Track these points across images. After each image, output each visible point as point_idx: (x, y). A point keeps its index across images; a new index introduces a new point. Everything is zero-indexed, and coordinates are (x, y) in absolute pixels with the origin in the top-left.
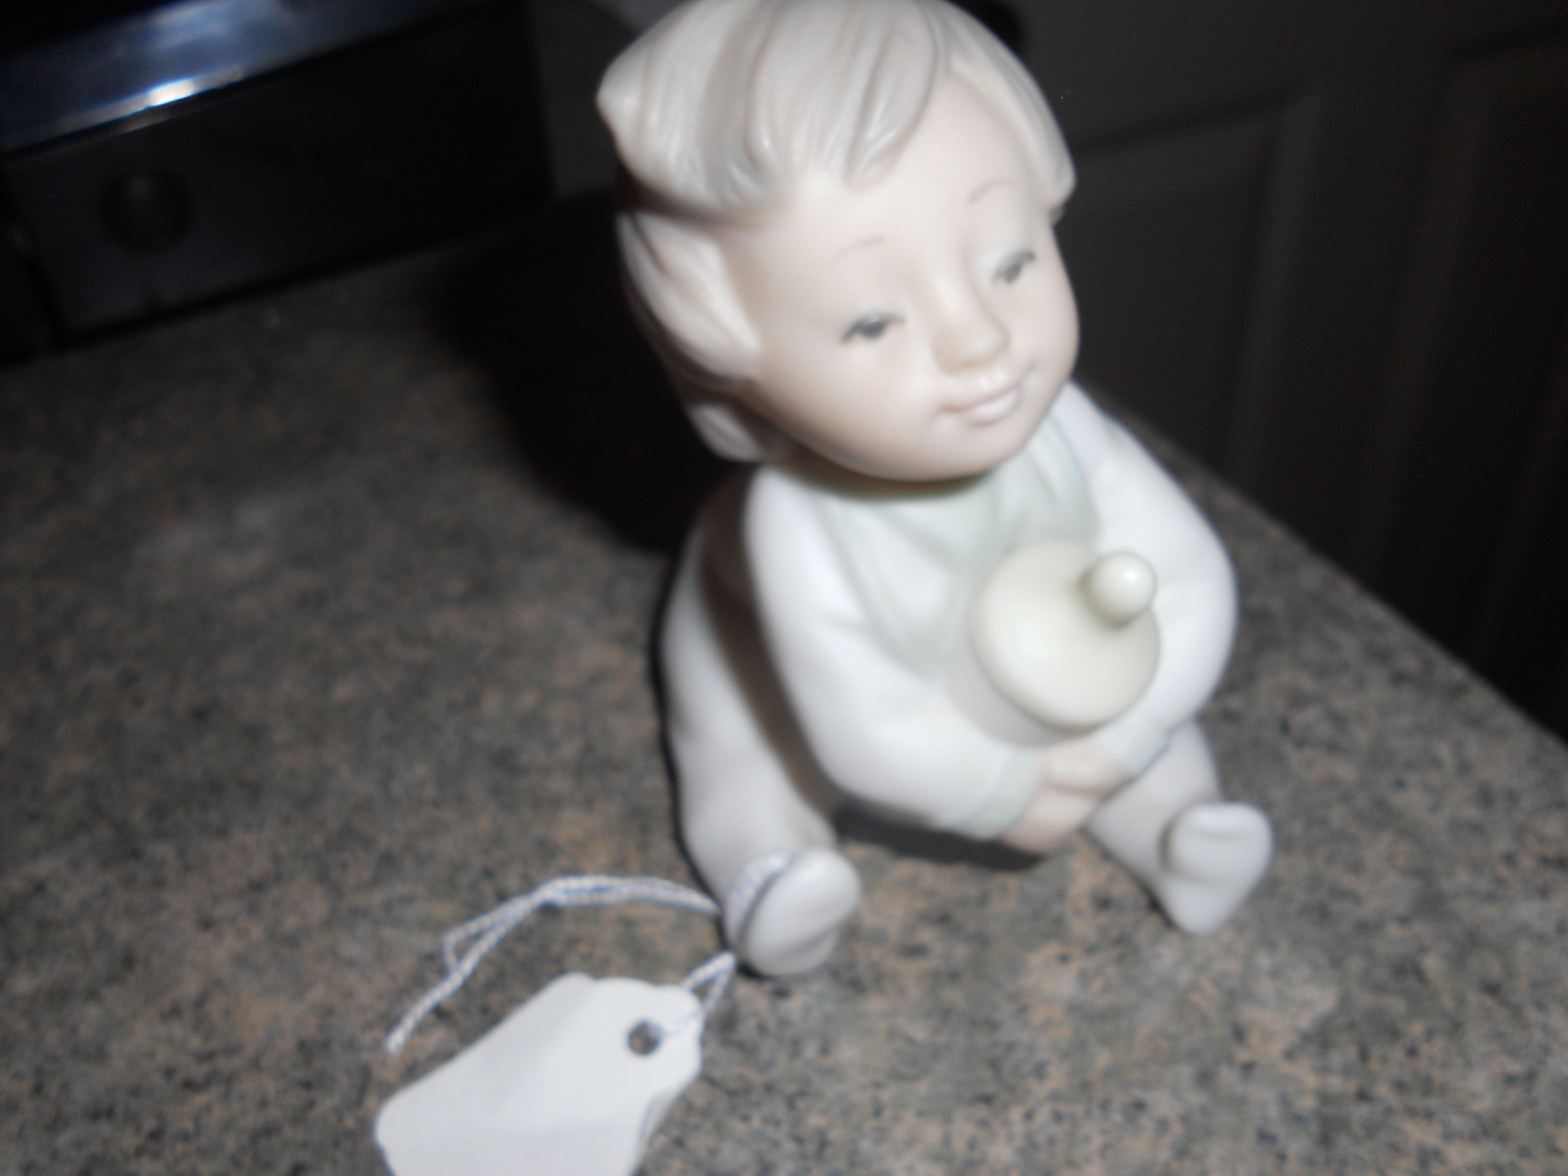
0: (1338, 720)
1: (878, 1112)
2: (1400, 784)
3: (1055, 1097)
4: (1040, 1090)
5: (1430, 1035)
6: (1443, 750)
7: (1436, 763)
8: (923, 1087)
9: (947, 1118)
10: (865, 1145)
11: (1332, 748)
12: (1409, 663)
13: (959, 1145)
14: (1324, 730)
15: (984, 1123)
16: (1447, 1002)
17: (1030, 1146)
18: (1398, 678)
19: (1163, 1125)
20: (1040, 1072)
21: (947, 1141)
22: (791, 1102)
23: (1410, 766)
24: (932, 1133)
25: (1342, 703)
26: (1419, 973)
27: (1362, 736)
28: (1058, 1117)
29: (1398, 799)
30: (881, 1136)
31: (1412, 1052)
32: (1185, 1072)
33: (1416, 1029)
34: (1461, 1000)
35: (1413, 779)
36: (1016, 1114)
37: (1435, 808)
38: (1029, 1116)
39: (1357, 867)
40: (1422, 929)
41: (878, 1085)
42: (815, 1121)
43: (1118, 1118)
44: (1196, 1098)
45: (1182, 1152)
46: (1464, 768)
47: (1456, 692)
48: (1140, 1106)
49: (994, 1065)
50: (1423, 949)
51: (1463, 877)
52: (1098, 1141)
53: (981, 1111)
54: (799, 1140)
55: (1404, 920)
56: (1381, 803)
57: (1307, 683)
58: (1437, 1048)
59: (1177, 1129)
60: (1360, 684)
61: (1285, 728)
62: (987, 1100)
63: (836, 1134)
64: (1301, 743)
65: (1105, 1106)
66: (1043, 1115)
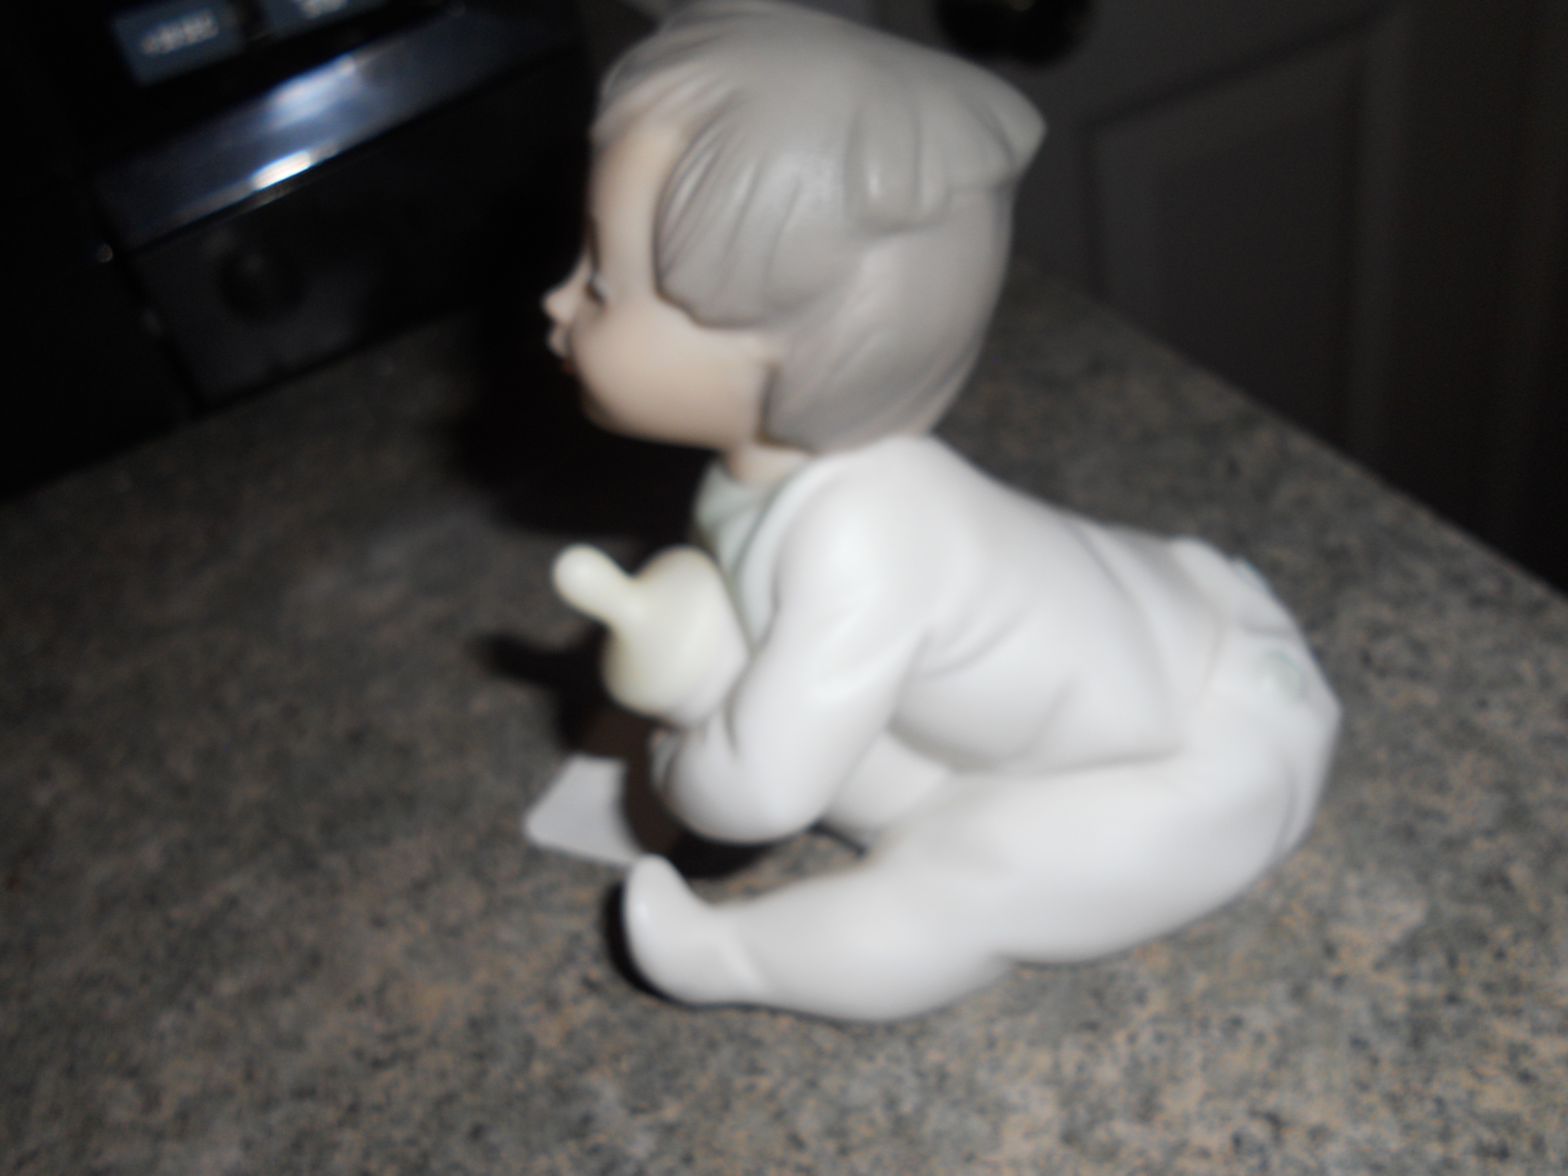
0: (1419, 648)
1: (991, 1043)
2: (1483, 704)
3: (1156, 1019)
4: (1141, 1015)
5: (1517, 938)
6: (1526, 668)
7: (1517, 680)
8: (1032, 1020)
9: (1056, 1045)
10: (982, 1076)
11: (1414, 675)
12: (1488, 585)
13: (1069, 1070)
14: (1405, 658)
15: (1090, 1049)
16: (1534, 907)
17: (1134, 1067)
18: (1478, 601)
19: (1260, 1039)
20: (1141, 998)
21: (1057, 1066)
22: (911, 1041)
23: (1492, 685)
24: (1043, 1060)
25: (1423, 630)
26: (1505, 883)
27: (1443, 661)
28: (1160, 1038)
29: (1481, 719)
30: (996, 1066)
31: (1500, 955)
32: (1279, 989)
33: (1503, 934)
34: (1547, 904)
35: (1495, 698)
36: (1120, 1038)
37: (1518, 724)
38: (1132, 1039)
39: (1442, 787)
40: (1508, 841)
41: (991, 1020)
42: (933, 1056)
43: (1216, 1033)
44: (1290, 1011)
45: (1279, 1061)
46: (1546, 682)
47: (1536, 609)
48: (1237, 1023)
49: (1098, 995)
50: (1508, 859)
51: (1547, 787)
52: (1198, 1056)
53: (1088, 1037)
54: (920, 1074)
55: (1489, 834)
56: (1464, 725)
57: (1385, 614)
58: (1525, 949)
59: (1273, 1042)
60: (1439, 610)
61: (1366, 659)
62: (1092, 1026)
63: (955, 1067)
64: (1383, 673)
65: (1204, 1025)
66: (1146, 1038)
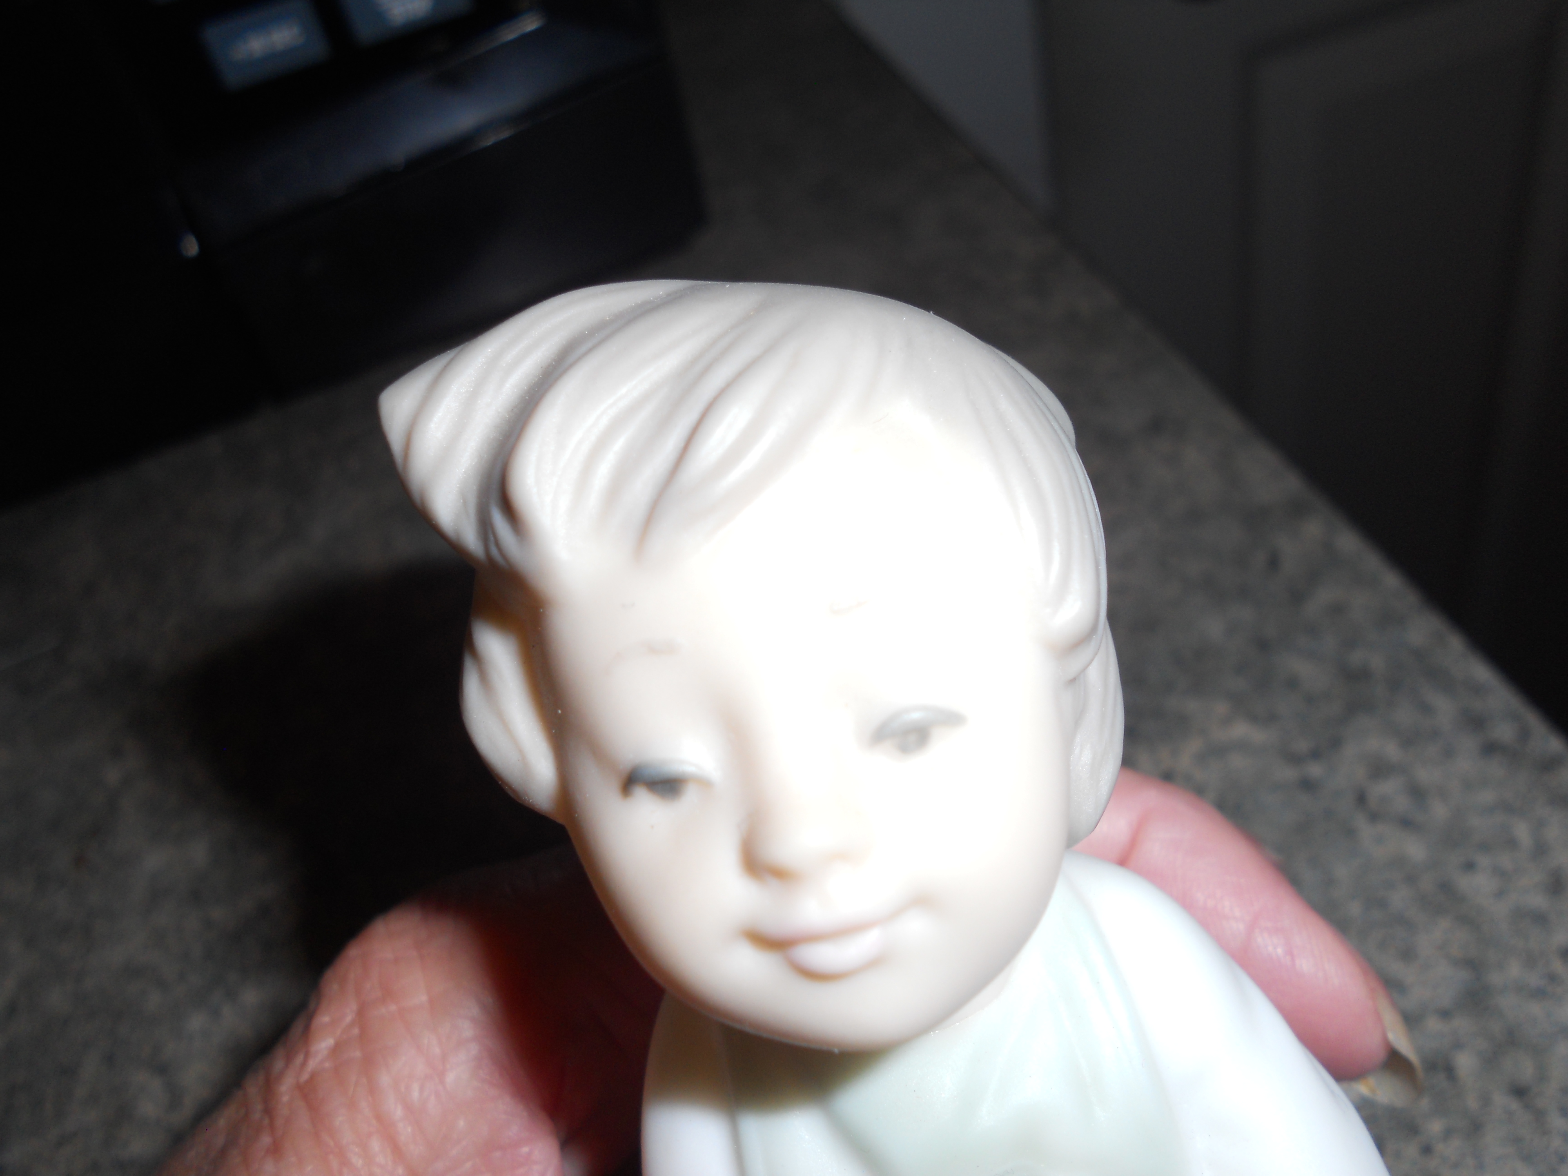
0: (1418, 793)
2: (1469, 866)
5: (1448, 1134)
6: (1522, 831)
7: (1512, 843)
11: (1406, 823)
12: (1504, 732)
14: (1402, 803)
16: (1472, 1103)
18: (1490, 749)
23: (1485, 847)
25: (1425, 775)
26: (1449, 1071)
27: (1439, 811)
29: (1465, 883)
31: (1427, 1150)
33: (1435, 1127)
34: (1486, 1100)
35: (1484, 861)
37: (1500, 894)
39: (1407, 955)
40: (1462, 1024)
46: (1541, 850)
47: (1549, 765)
50: (1458, 1045)
51: (1515, 970)
55: (1445, 1014)
56: (1446, 887)
57: (1392, 751)
58: (1451, 1149)
60: (1449, 753)
61: (1361, 799)
64: (1374, 817)
